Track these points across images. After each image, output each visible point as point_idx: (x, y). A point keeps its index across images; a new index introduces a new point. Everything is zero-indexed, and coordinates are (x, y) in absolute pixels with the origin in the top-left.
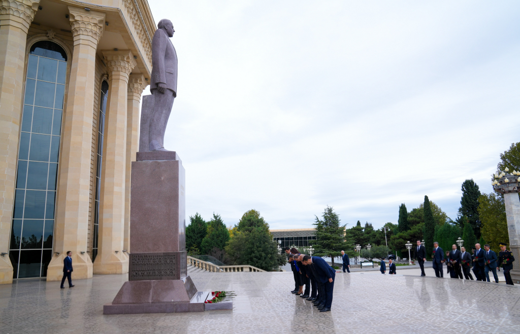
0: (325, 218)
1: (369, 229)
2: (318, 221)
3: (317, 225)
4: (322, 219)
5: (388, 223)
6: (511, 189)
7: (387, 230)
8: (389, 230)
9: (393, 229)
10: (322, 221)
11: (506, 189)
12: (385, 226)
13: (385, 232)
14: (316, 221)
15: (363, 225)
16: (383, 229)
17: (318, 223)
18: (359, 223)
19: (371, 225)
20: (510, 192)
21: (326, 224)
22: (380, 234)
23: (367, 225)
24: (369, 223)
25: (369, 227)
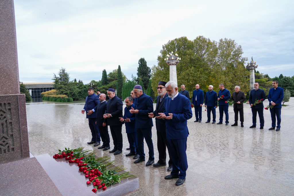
0: (60, 75)
1: (81, 84)
2: (56, 77)
3: (55, 80)
4: (58, 76)
5: (93, 81)
6: (174, 63)
7: (92, 84)
8: (94, 84)
9: (96, 84)
10: (58, 77)
11: (172, 63)
12: (91, 82)
13: (92, 85)
14: (55, 77)
15: (78, 81)
16: (90, 84)
17: (55, 78)
18: (75, 80)
19: (82, 81)
20: (173, 64)
21: (61, 79)
22: (88, 86)
23: (79, 81)
24: (81, 80)
25: (80, 82)
